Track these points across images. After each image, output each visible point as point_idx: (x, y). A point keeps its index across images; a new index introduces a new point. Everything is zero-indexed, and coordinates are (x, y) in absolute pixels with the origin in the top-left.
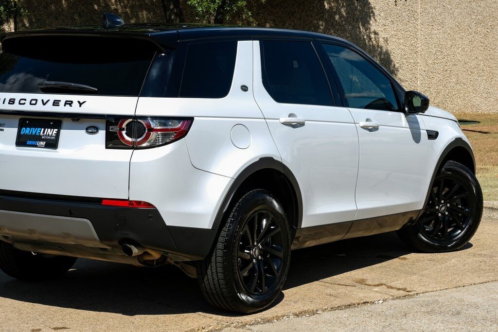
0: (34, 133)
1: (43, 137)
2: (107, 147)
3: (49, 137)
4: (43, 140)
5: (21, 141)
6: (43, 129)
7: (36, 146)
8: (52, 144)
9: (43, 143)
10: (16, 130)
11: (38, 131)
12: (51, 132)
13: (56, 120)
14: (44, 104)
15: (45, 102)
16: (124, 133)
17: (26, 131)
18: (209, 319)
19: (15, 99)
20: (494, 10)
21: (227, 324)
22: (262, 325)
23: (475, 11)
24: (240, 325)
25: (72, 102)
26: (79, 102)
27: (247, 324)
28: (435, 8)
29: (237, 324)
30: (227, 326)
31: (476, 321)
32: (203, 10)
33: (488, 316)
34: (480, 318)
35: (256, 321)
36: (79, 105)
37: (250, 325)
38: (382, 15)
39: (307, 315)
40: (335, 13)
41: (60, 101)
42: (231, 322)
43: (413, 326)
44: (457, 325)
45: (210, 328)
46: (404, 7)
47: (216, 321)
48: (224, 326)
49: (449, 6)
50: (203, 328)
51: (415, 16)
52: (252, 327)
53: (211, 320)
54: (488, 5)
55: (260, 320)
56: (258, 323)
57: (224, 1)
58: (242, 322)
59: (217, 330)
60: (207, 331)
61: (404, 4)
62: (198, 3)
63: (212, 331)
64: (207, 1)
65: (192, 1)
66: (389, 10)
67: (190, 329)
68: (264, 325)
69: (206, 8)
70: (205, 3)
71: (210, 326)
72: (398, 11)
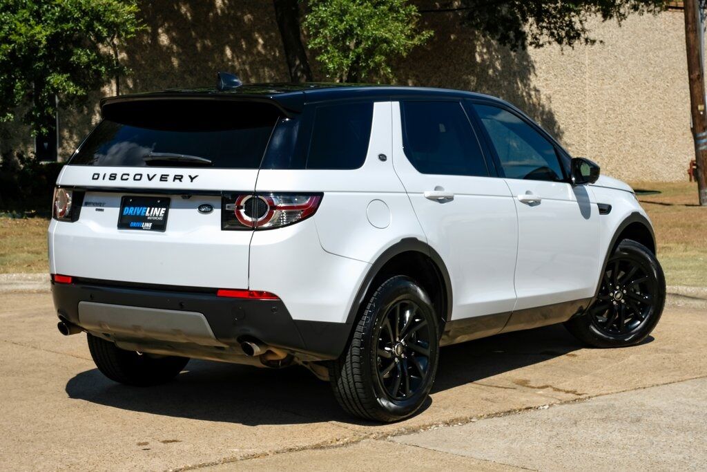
0: (138, 213)
1: (148, 218)
2: (223, 229)
3: (156, 218)
4: (149, 221)
5: (124, 223)
6: (149, 209)
7: (141, 228)
8: (160, 226)
9: (149, 225)
10: (117, 210)
11: (143, 211)
12: (158, 212)
13: (163, 198)
14: (150, 179)
15: (151, 177)
16: (242, 211)
17: (130, 211)
18: (344, 429)
19: (116, 174)
20: (675, 61)
21: (365, 435)
22: (406, 436)
23: (652, 62)
24: (381, 436)
25: (182, 176)
26: (190, 176)
27: (388, 435)
28: (605, 59)
29: (377, 434)
30: (366, 437)
31: (659, 430)
32: (334, 67)
33: (674, 424)
34: (664, 426)
35: (399, 431)
36: (190, 180)
37: (392, 436)
39: (460, 424)
40: (488, 67)
41: (168, 175)
42: (369, 433)
43: (585, 435)
44: (638, 434)
45: (345, 440)
47: (353, 432)
48: (362, 437)
49: (622, 57)
50: (337, 440)
51: (582, 69)
52: (395, 439)
53: (346, 430)
55: (403, 430)
56: (402, 433)
57: (358, 57)
58: (383, 433)
59: (353, 442)
60: (342, 443)
61: (569, 56)
62: (329, 58)
63: (347, 443)
64: (339, 56)
65: (322, 56)
66: (551, 62)
67: (321, 441)
68: (409, 436)
69: (338, 65)
70: (337, 59)
71: (345, 438)
72: (562, 64)
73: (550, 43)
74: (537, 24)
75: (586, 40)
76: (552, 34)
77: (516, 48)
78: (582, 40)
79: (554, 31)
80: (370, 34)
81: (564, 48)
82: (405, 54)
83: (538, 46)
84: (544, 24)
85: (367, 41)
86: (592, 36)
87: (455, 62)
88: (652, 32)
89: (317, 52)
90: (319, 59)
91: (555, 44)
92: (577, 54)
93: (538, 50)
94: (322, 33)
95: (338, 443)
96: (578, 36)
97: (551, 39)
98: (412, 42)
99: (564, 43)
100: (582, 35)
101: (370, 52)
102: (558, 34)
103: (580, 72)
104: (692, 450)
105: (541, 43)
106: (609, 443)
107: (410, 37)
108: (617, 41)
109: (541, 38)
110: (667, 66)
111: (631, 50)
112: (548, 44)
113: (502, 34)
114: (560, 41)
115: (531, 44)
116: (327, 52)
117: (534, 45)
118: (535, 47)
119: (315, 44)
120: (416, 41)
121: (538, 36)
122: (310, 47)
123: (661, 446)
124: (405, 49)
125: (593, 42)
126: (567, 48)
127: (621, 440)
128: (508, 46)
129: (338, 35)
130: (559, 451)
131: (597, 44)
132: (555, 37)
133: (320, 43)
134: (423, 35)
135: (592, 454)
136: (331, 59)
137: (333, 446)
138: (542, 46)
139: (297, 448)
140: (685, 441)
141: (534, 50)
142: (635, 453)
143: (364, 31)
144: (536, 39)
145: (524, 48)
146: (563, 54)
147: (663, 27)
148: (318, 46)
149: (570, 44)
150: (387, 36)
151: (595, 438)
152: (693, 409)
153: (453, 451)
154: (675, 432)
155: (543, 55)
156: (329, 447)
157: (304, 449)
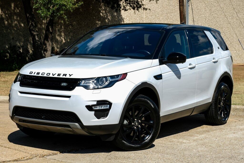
18: (27, 154)
20: (178, 17)
21: (35, 156)
22: (52, 156)
23: (169, 18)
24: (42, 156)
27: (45, 156)
28: (151, 16)
29: (40, 155)
30: (35, 157)
31: (149, 153)
33: (155, 150)
34: (151, 151)
35: (49, 154)
37: (46, 156)
38: (128, 19)
39: (74, 151)
40: (106, 18)
42: (37, 155)
43: (121, 155)
44: (140, 154)
45: (27, 158)
46: (138, 15)
47: (31, 155)
48: (34, 157)
49: (158, 15)
50: (24, 158)
51: (143, 19)
52: (47, 157)
53: (28, 154)
54: (175, 15)
55: (51, 154)
56: (51, 155)
57: (54, 11)
58: (43, 155)
59: (30, 159)
60: (26, 159)
61: (137, 14)
62: (42, 12)
63: (28, 159)
64: (46, 11)
65: (39, 11)
66: (131, 17)
67: (17, 158)
68: (53, 156)
69: (45, 14)
70: (45, 12)
71: (27, 157)
72: (135, 17)
73: (130, 9)
74: (125, 2)
75: (144, 8)
76: (131, 6)
77: (117, 11)
78: (142, 8)
79: (131, 4)
80: (58, 3)
81: (136, 11)
82: (72, 11)
83: (126, 10)
84: (128, 2)
85: (57, 5)
86: (146, 7)
87: (93, 16)
88: (169, 6)
89: (37, 9)
90: (38, 12)
91: (132, 10)
92: (141, 14)
93: (125, 12)
94: (39, 2)
95: (24, 159)
96: (140, 7)
97: (131, 8)
98: (75, 6)
99: (136, 9)
100: (142, 6)
101: (58, 10)
102: (133, 6)
103: (141, 21)
104: (159, 160)
105: (127, 9)
106: (129, 158)
107: (74, 4)
108: (156, 9)
109: (127, 7)
110: (175, 19)
111: (161, 13)
112: (129, 9)
113: (112, 5)
114: (134, 8)
115: (123, 9)
116: (41, 9)
117: (124, 10)
118: (125, 11)
119: (36, 6)
120: (76, 6)
121: (125, 7)
122: (34, 7)
123: (148, 158)
124: (72, 9)
125: (146, 9)
126: (137, 11)
127: (134, 156)
128: (114, 10)
129: (45, 3)
130: (109, 161)
131: (148, 10)
132: (132, 7)
133: (38, 6)
134: (79, 4)
135: (122, 161)
136: (43, 12)
137: (22, 160)
138: (127, 10)
139: (7, 161)
140: (157, 156)
141: (124, 12)
142: (138, 161)
143: (56, 1)
144: (125, 8)
145: (120, 11)
146: (135, 14)
147: (173, 4)
148: (37, 7)
149: (138, 10)
150: (65, 3)
151: (124, 156)
152: (163, 145)
153: (69, 161)
154: (155, 153)
155: (128, 14)
156: (20, 161)
157: (10, 161)
